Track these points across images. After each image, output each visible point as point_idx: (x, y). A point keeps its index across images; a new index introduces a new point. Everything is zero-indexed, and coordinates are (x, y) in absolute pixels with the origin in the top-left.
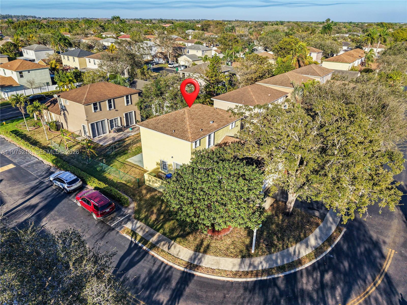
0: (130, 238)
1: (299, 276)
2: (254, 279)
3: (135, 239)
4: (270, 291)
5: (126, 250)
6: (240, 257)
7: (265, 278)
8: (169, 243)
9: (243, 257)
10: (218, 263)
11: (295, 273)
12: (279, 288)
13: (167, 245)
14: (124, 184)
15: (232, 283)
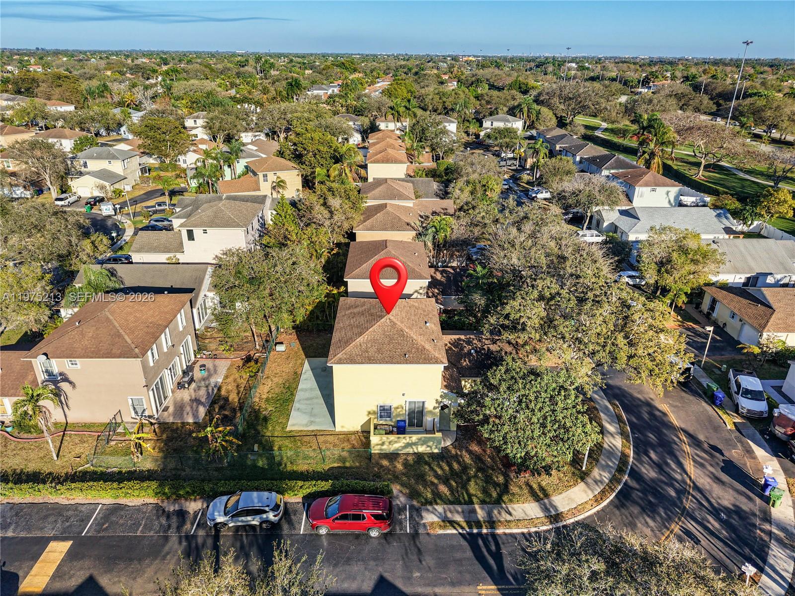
0: (455, 532)
1: (634, 467)
2: (614, 494)
3: (462, 528)
4: (634, 495)
5: (469, 548)
6: (579, 481)
7: (620, 487)
8: (502, 508)
9: (582, 479)
10: (571, 500)
11: (631, 467)
12: (637, 490)
13: (504, 514)
14: (339, 467)
15: (603, 510)
